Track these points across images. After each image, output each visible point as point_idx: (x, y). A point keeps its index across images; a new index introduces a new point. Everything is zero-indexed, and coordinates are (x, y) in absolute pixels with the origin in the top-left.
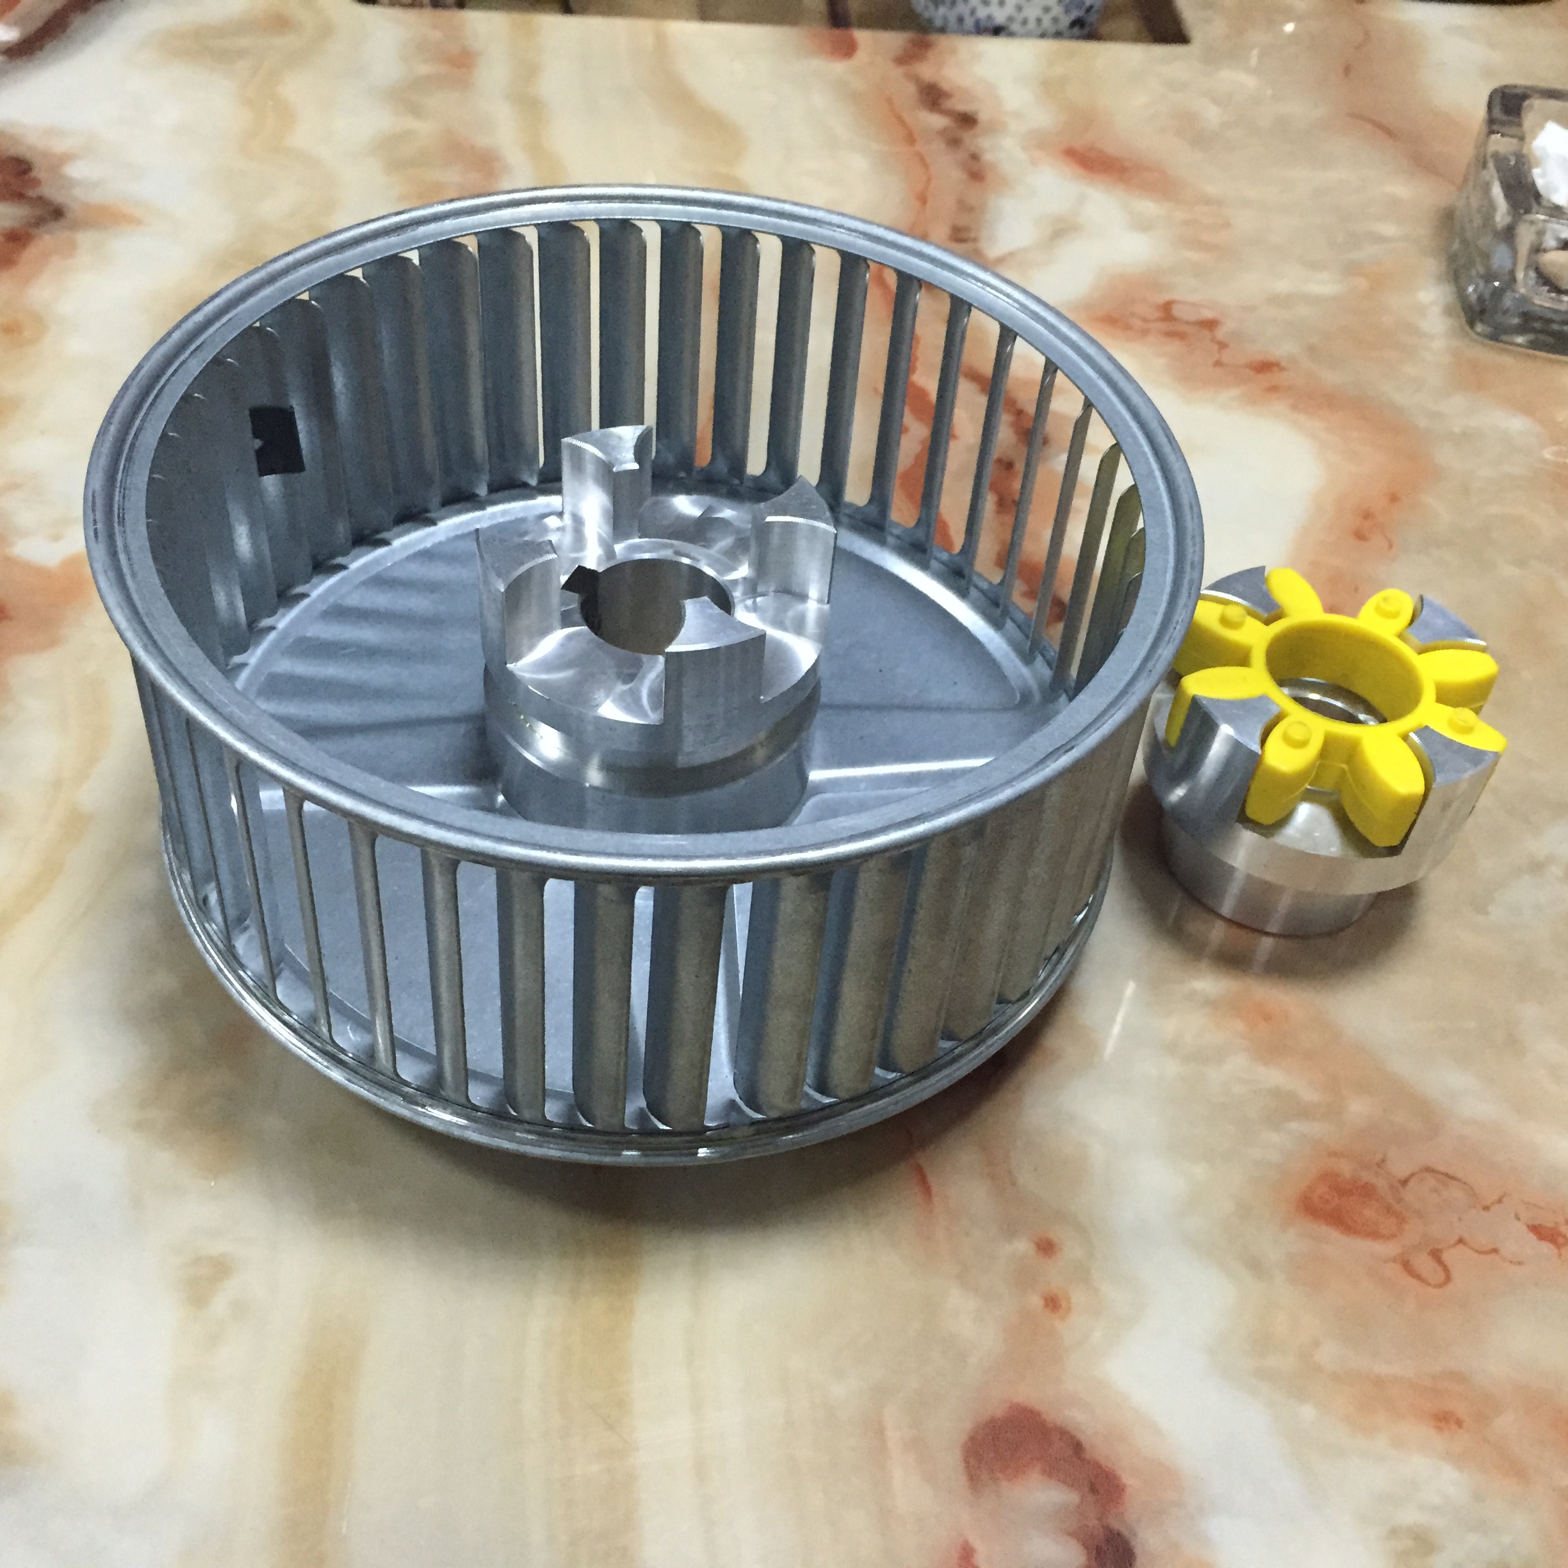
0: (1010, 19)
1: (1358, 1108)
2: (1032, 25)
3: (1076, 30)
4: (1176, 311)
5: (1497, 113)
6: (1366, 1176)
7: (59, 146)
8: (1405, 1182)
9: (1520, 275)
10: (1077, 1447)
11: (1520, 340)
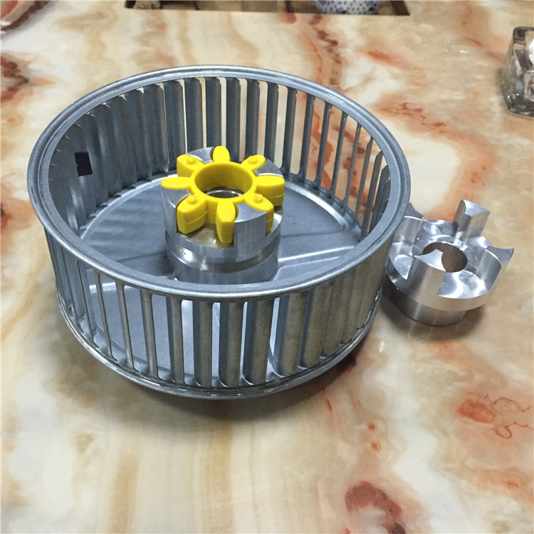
0: (348, 8)
1: (478, 377)
2: (356, 10)
3: (371, 12)
4: (408, 106)
5: (516, 36)
6: (482, 401)
7: (26, 59)
8: (495, 403)
9: (526, 92)
10: (384, 496)
11: (526, 113)
